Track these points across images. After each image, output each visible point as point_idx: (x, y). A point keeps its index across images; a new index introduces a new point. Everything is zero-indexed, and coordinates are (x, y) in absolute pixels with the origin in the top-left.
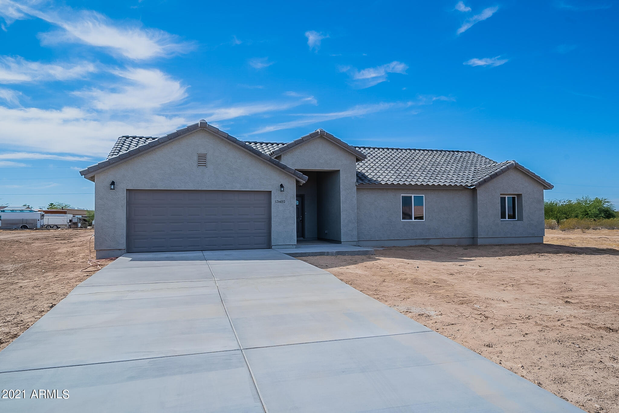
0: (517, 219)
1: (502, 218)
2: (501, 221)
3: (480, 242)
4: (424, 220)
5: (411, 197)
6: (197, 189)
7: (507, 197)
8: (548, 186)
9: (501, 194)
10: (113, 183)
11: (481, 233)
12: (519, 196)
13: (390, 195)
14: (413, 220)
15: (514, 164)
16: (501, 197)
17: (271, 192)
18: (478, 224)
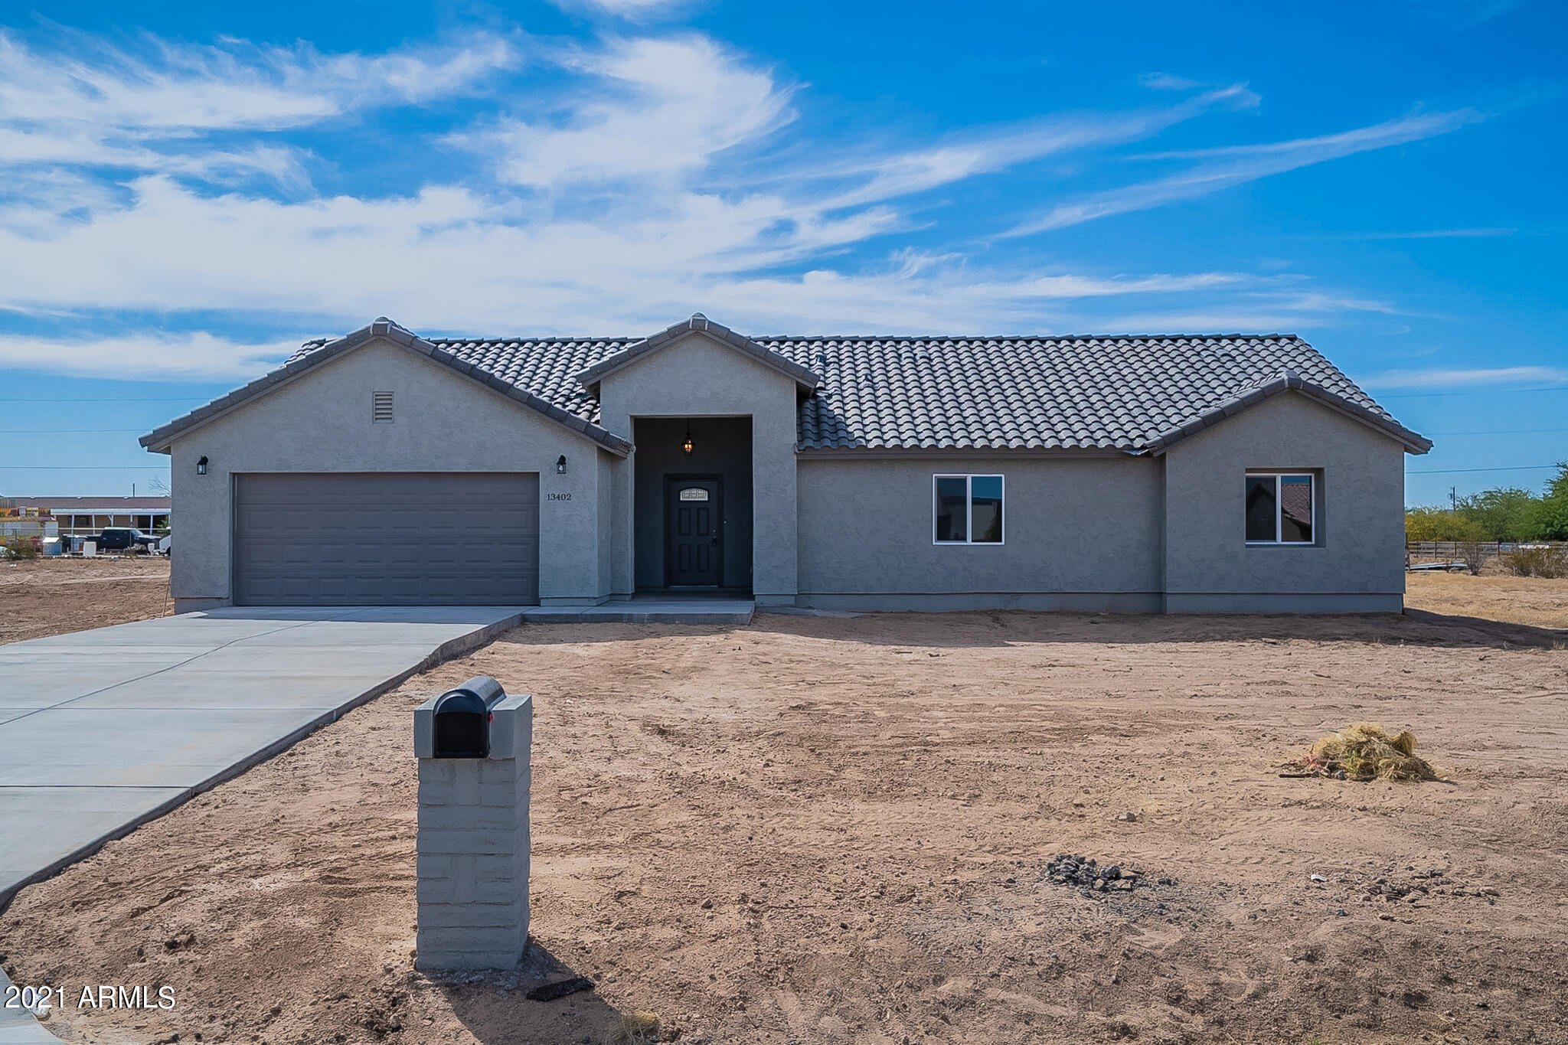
0: (1313, 542)
1: (1248, 538)
2: (1247, 546)
3: (1171, 604)
4: (1003, 543)
5: (965, 480)
6: (373, 471)
7: (1279, 476)
8: (1419, 445)
9: (1248, 470)
10: (204, 461)
11: (1174, 582)
12: (1319, 472)
13: (900, 478)
14: (969, 542)
15: (1287, 383)
16: (1248, 479)
17: (538, 473)
18: (1168, 556)
